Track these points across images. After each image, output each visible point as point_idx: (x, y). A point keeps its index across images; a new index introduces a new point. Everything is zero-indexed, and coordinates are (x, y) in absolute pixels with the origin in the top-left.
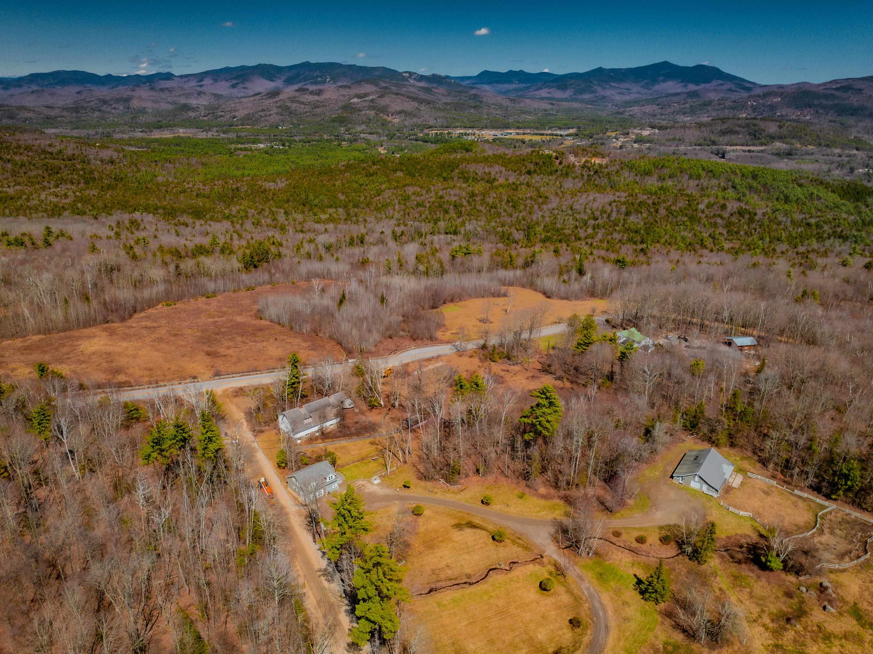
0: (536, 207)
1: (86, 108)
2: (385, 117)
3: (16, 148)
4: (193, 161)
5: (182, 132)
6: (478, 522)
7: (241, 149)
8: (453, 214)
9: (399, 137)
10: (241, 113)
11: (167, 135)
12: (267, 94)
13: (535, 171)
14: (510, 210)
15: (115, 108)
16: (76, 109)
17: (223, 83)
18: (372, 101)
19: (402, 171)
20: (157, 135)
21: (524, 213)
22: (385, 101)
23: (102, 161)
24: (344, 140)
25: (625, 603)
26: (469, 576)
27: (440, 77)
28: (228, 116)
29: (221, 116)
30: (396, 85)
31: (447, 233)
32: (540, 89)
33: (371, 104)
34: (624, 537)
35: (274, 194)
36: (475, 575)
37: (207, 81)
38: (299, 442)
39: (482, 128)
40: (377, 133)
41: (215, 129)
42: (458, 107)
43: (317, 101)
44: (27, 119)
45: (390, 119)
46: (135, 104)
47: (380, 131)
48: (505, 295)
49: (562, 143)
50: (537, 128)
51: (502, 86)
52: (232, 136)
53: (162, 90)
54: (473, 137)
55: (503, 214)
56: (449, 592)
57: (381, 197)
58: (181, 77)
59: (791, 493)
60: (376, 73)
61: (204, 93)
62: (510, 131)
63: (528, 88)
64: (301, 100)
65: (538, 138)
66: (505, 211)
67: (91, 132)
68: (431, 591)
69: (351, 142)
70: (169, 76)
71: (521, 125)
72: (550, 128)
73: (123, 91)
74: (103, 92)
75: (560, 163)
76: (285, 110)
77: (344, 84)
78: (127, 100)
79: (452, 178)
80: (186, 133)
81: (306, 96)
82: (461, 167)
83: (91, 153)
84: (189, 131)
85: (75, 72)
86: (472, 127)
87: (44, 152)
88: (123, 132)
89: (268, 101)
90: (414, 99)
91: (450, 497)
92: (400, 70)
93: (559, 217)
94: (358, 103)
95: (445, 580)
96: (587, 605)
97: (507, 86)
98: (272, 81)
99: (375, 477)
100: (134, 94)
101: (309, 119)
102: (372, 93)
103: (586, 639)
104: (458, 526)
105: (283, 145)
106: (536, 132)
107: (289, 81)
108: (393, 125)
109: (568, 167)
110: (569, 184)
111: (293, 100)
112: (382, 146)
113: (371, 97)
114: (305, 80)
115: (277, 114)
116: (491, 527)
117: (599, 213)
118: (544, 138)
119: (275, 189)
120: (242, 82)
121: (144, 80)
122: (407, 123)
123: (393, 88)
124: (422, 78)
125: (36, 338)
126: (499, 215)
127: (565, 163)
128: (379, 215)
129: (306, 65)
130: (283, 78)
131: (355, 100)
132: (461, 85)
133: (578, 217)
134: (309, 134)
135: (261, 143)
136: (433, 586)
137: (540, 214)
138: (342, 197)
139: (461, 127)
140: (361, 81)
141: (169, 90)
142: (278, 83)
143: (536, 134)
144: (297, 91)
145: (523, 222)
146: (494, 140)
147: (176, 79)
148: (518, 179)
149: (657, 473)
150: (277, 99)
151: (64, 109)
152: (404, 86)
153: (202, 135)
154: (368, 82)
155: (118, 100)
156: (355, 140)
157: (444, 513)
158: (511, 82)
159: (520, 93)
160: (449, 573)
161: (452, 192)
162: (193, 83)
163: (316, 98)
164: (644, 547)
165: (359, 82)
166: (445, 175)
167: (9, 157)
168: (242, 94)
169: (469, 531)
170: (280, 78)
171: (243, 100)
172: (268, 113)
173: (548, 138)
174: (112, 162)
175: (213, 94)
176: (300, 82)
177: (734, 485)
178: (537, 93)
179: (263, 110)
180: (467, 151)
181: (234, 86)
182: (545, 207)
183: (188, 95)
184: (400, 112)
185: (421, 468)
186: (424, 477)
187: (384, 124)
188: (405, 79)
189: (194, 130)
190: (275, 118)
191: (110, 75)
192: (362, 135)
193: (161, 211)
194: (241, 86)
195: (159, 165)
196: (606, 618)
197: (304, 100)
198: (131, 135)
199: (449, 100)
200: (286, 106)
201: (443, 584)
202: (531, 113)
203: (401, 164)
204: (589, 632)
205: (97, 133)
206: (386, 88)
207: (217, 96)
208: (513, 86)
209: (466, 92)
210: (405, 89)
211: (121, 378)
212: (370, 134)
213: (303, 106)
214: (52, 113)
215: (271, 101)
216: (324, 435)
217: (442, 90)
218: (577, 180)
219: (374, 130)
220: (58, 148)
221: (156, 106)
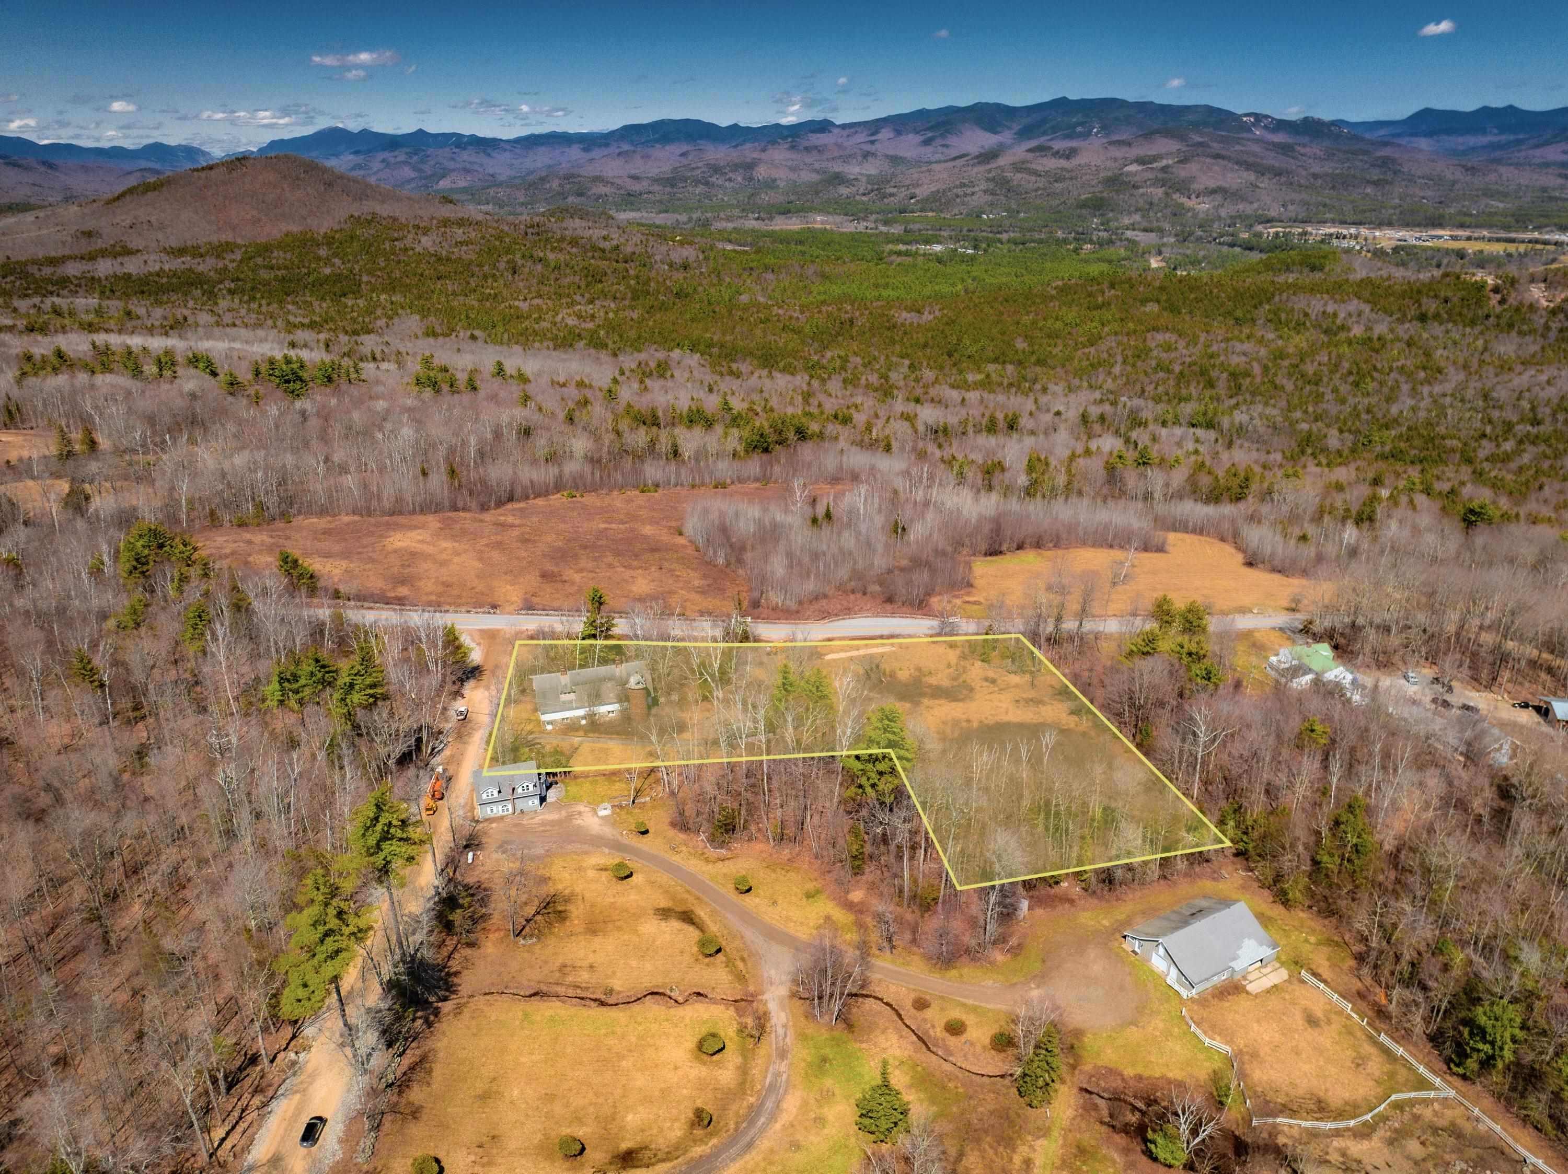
0: (1405, 388)
1: (685, 180)
2: (1184, 200)
3: (559, 241)
4: (810, 270)
5: (819, 221)
6: (702, 914)
7: (899, 253)
8: (1222, 388)
9: (1199, 239)
10: (922, 192)
11: (794, 225)
12: (977, 157)
13: (1437, 316)
14: (1344, 388)
15: (730, 180)
16: (670, 182)
17: (911, 136)
18: (1164, 169)
19: (1158, 301)
20: (781, 224)
21: (1373, 400)
22: (1193, 168)
23: (671, 265)
24: (1091, 242)
25: (820, 1121)
26: (610, 992)
27: (1320, 123)
28: (902, 194)
29: (892, 195)
30: (1223, 140)
31: (1193, 426)
32: (1546, 143)
33: (1160, 175)
34: (928, 1013)
35: (905, 333)
36: (619, 993)
37: (885, 134)
38: (549, 727)
39: (1380, 225)
40: (1161, 231)
41: (874, 217)
42: (1340, 182)
43: (1063, 169)
44: (600, 196)
45: (1190, 203)
46: (761, 172)
47: (1167, 227)
48: (1160, 549)
49: (1554, 260)
50: (1507, 228)
51: (1461, 140)
52: (897, 230)
53: (806, 149)
54: (1353, 243)
55: (1329, 396)
56: (559, 1004)
57: (1092, 350)
58: (844, 127)
59: (1370, 1037)
60: (1191, 117)
61: (874, 155)
62: (1440, 232)
63: (1519, 142)
64: (1034, 166)
65: (1498, 249)
66: (1335, 390)
67: (683, 218)
68: (535, 994)
69: (1101, 245)
70: (824, 126)
71: (1468, 220)
72: (1538, 228)
73: (749, 152)
74: (717, 153)
75: (1502, 302)
76: (1002, 184)
77: (1124, 137)
78: (750, 166)
79: (1253, 320)
80: (826, 222)
81: (1045, 161)
82: (1277, 298)
83: (659, 251)
84: (831, 219)
85: (687, 122)
86: (1360, 223)
87: (594, 248)
88: (728, 219)
89: (976, 170)
90: (1248, 166)
91: (694, 866)
92: (1239, 111)
93: (1450, 411)
94: (1136, 173)
95: (569, 986)
96: (752, 1100)
97: (1473, 140)
98: (995, 133)
99: (606, 805)
100: (763, 156)
101: (1038, 202)
102: (1168, 155)
103: (698, 1151)
104: (664, 913)
105: (975, 247)
106: (1503, 234)
107: (1025, 133)
108: (1195, 216)
109: (1517, 310)
110: (1507, 347)
111: (1018, 167)
112: (1160, 253)
113: (1164, 163)
114: (1054, 130)
115: (985, 192)
116: (713, 928)
117: (1548, 411)
118: (1511, 248)
119: (911, 324)
120: (943, 136)
121: (786, 133)
122: (1223, 213)
123: (1215, 145)
124: (1282, 125)
125: (346, 519)
126: (1319, 397)
127: (1512, 300)
128: (1076, 382)
129: (1061, 103)
130: (1016, 127)
131: (1133, 168)
132: (1363, 139)
133: (1495, 414)
134: (1031, 230)
135: (939, 243)
136: (544, 988)
137: (1410, 402)
138: (1021, 344)
139: (1333, 221)
140: (1152, 133)
141: (819, 149)
142: (1005, 137)
143: (1498, 240)
144: (1029, 150)
145: (1364, 416)
146: (1396, 250)
147: (836, 131)
148: (1392, 331)
149: (1106, 923)
150: (992, 165)
151: (656, 181)
152: (1238, 141)
153: (850, 227)
154: (1168, 133)
155: (736, 167)
156: (1111, 242)
157: (661, 886)
158: (1483, 131)
159: (1497, 154)
160: (584, 977)
161: (1239, 347)
162: (861, 137)
163: (1063, 163)
164: (952, 1041)
165: (1148, 135)
166: (1239, 313)
167: (541, 255)
168: (938, 157)
169: (676, 924)
170: (1009, 128)
171: (934, 166)
172: (969, 191)
173: (1522, 248)
174: (686, 267)
175: (887, 156)
176: (1045, 133)
177: (1250, 988)
178: (1538, 152)
179: (963, 185)
180: (1313, 269)
181: (927, 142)
182: (1426, 390)
183: (847, 159)
184: (1213, 192)
185: (690, 809)
186: (682, 824)
187: (1177, 213)
188: (1247, 128)
189: (838, 219)
190: (979, 199)
191: (736, 125)
192: (1129, 234)
193: (715, 350)
194: (939, 141)
195: (755, 274)
196: (763, 1130)
197: (1040, 168)
198: (737, 224)
199: (1328, 168)
200: (1004, 178)
201: (561, 990)
202: (1506, 195)
203: (1162, 289)
204: (715, 1141)
205: (690, 220)
206: (1201, 144)
207: (895, 160)
208: (1483, 140)
209: (1365, 152)
210: (1238, 148)
211: (403, 591)
212: (1145, 230)
213: (1033, 178)
214: (637, 187)
215: (981, 168)
216: (595, 726)
217: (1315, 149)
218: (1529, 339)
219: (1155, 224)
220: (615, 243)
221: (794, 176)
